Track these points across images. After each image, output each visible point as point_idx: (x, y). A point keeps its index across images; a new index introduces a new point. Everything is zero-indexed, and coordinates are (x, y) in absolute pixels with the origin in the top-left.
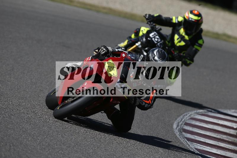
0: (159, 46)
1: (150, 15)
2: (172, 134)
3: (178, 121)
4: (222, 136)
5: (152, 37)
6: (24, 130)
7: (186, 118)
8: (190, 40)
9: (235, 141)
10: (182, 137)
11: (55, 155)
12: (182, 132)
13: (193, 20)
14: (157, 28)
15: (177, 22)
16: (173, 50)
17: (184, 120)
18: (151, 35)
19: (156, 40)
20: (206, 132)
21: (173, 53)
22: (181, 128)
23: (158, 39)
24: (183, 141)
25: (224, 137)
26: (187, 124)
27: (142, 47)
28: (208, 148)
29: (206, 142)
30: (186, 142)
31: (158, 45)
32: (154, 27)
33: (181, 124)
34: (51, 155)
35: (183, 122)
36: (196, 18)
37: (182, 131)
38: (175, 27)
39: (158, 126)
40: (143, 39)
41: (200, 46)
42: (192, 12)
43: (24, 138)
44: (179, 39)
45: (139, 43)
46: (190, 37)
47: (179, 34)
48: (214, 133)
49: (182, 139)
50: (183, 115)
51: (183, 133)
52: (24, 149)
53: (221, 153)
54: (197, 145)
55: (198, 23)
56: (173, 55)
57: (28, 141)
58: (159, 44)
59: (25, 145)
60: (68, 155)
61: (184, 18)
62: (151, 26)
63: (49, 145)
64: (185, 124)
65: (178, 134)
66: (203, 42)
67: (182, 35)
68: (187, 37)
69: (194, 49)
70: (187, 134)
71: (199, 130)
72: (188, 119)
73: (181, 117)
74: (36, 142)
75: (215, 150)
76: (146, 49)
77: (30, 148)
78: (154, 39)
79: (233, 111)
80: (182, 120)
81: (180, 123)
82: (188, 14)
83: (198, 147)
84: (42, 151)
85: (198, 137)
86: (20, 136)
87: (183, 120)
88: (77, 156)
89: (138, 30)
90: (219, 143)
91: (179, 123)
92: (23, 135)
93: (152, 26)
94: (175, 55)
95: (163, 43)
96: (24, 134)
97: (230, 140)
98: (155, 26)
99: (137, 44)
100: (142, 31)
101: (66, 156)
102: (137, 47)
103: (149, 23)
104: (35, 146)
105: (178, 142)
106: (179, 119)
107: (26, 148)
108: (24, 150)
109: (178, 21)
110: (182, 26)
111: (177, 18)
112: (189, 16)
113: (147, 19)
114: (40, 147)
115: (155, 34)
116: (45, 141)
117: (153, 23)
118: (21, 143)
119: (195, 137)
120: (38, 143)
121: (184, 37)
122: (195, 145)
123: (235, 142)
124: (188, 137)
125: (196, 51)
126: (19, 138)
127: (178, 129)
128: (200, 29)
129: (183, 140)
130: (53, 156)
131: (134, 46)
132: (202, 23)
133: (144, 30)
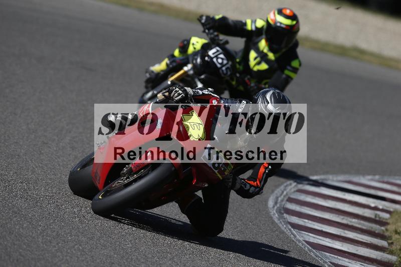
0: (225, 72)
1: (208, 17)
2: (266, 218)
3: (276, 194)
4: (351, 220)
5: (212, 56)
6: (16, 210)
7: (290, 190)
8: (277, 60)
9: (372, 228)
10: (283, 221)
11: (68, 253)
12: (283, 214)
13: (282, 26)
14: (221, 40)
15: (254, 28)
16: (248, 79)
17: (287, 194)
18: (211, 53)
19: (220, 61)
20: (323, 213)
21: (249, 83)
22: (282, 206)
23: (222, 59)
24: (285, 228)
25: (354, 222)
26: (290, 200)
27: (195, 73)
28: (328, 240)
29: (324, 230)
30: (290, 230)
31: (223, 71)
32: (216, 38)
33: (282, 201)
34: (62, 252)
35: (284, 196)
36: (288, 22)
37: (283, 212)
38: (252, 37)
39: (242, 203)
40: (196, 59)
41: (295, 70)
42: (280, 12)
43: (15, 224)
44: (258, 59)
45: (190, 66)
46: (278, 55)
47: (258, 50)
48: (337, 215)
49: (283, 226)
50: (285, 184)
51: (285, 215)
52: (16, 243)
53: (349, 249)
54: (309, 235)
55: (292, 31)
56: (249, 87)
57: (23, 228)
58: (224, 68)
59: (17, 235)
60: (91, 251)
61: (267, 22)
62: (209, 36)
63: (58, 235)
64: (287, 200)
65: (276, 217)
66: (300, 65)
67: (262, 52)
68: (271, 56)
69: (284, 76)
70: (292, 217)
71: (312, 210)
72: (293, 190)
73: (282, 187)
74: (35, 231)
75: (339, 244)
76: (203, 77)
77: (26, 241)
78: (217, 60)
79: (370, 177)
80: (283, 192)
81: (280, 199)
82: (275, 16)
83: (309, 239)
84: (46, 245)
85: (310, 222)
86: (9, 219)
87: (285, 193)
88: (105, 253)
89: (186, 42)
90: (346, 232)
91: (277, 198)
92: (15, 219)
93: (212, 36)
94: (251, 87)
95: (231, 65)
96: (16, 217)
97: (364, 228)
98: (217, 36)
99: (186, 69)
100: (193, 44)
101: (86, 254)
102: (186, 72)
103: (207, 31)
104: (34, 238)
105: (277, 230)
106: (278, 191)
107: (19, 241)
108: (14, 244)
109: (256, 28)
110: (264, 36)
111: (254, 22)
112: (275, 19)
113: (203, 25)
114: (42, 239)
115: (218, 51)
116: (51, 228)
117: (214, 31)
118: (10, 233)
119: (305, 222)
120: (39, 231)
121: (266, 55)
122: (305, 236)
123: (373, 230)
124: (292, 222)
125: (288, 80)
126: (7, 223)
127: (276, 208)
128: (294, 41)
129: (285, 226)
130: (65, 254)
131: (181, 72)
132: (298, 30)
133: (197, 43)
